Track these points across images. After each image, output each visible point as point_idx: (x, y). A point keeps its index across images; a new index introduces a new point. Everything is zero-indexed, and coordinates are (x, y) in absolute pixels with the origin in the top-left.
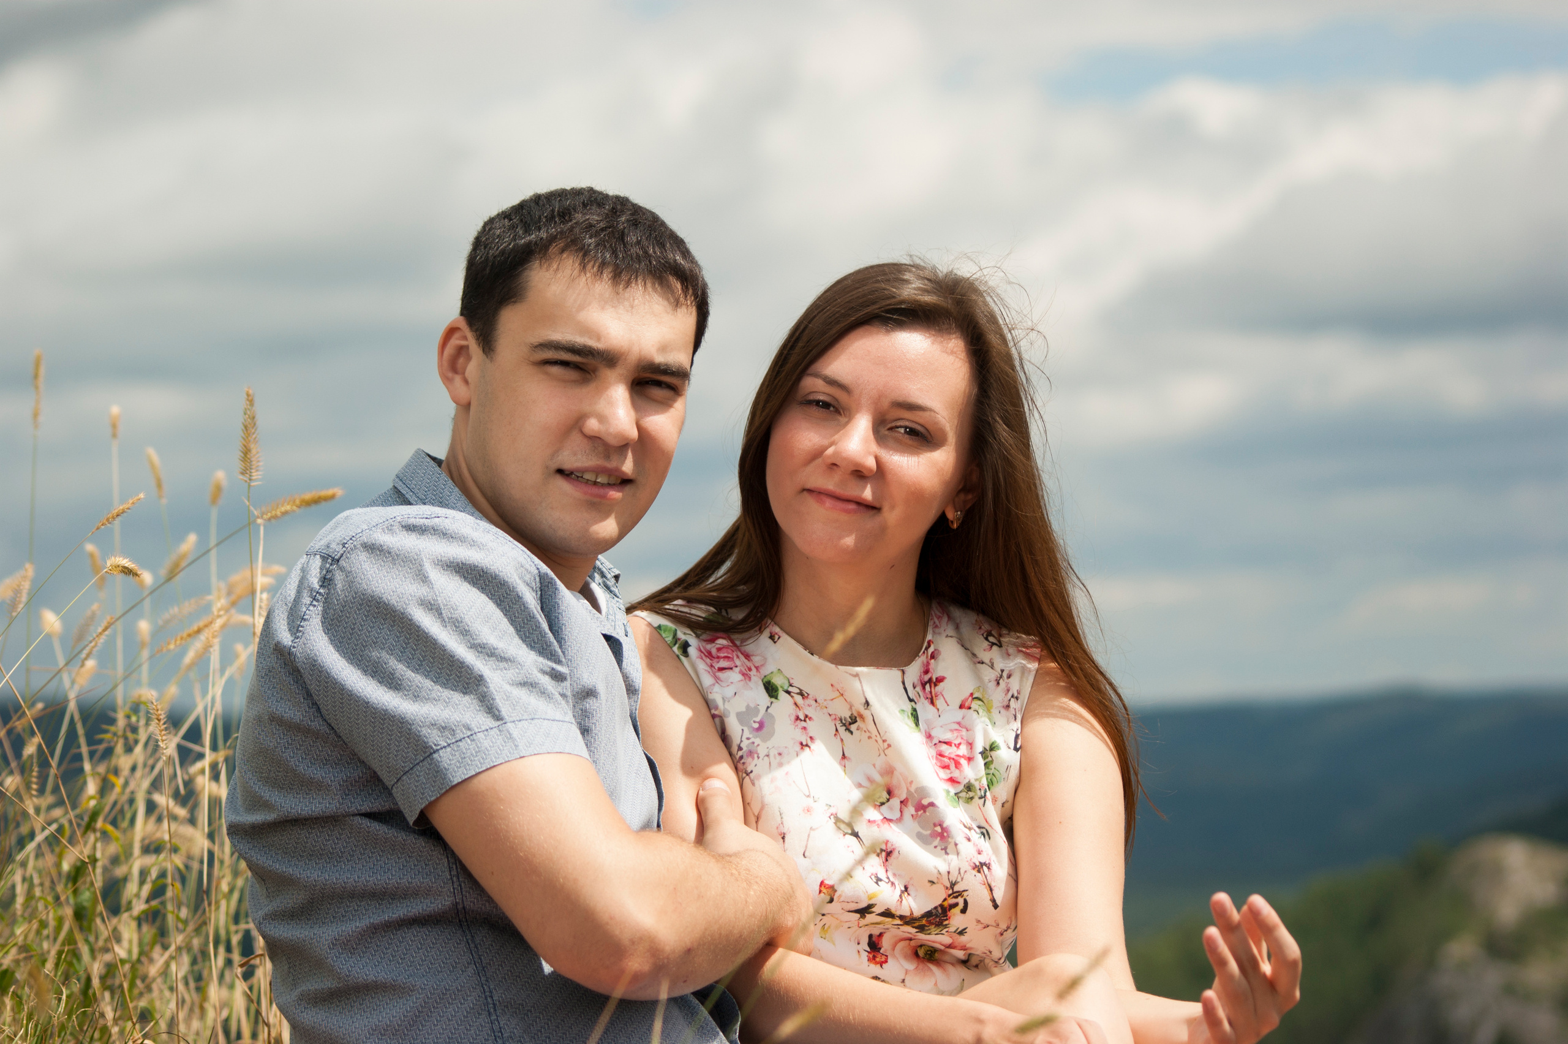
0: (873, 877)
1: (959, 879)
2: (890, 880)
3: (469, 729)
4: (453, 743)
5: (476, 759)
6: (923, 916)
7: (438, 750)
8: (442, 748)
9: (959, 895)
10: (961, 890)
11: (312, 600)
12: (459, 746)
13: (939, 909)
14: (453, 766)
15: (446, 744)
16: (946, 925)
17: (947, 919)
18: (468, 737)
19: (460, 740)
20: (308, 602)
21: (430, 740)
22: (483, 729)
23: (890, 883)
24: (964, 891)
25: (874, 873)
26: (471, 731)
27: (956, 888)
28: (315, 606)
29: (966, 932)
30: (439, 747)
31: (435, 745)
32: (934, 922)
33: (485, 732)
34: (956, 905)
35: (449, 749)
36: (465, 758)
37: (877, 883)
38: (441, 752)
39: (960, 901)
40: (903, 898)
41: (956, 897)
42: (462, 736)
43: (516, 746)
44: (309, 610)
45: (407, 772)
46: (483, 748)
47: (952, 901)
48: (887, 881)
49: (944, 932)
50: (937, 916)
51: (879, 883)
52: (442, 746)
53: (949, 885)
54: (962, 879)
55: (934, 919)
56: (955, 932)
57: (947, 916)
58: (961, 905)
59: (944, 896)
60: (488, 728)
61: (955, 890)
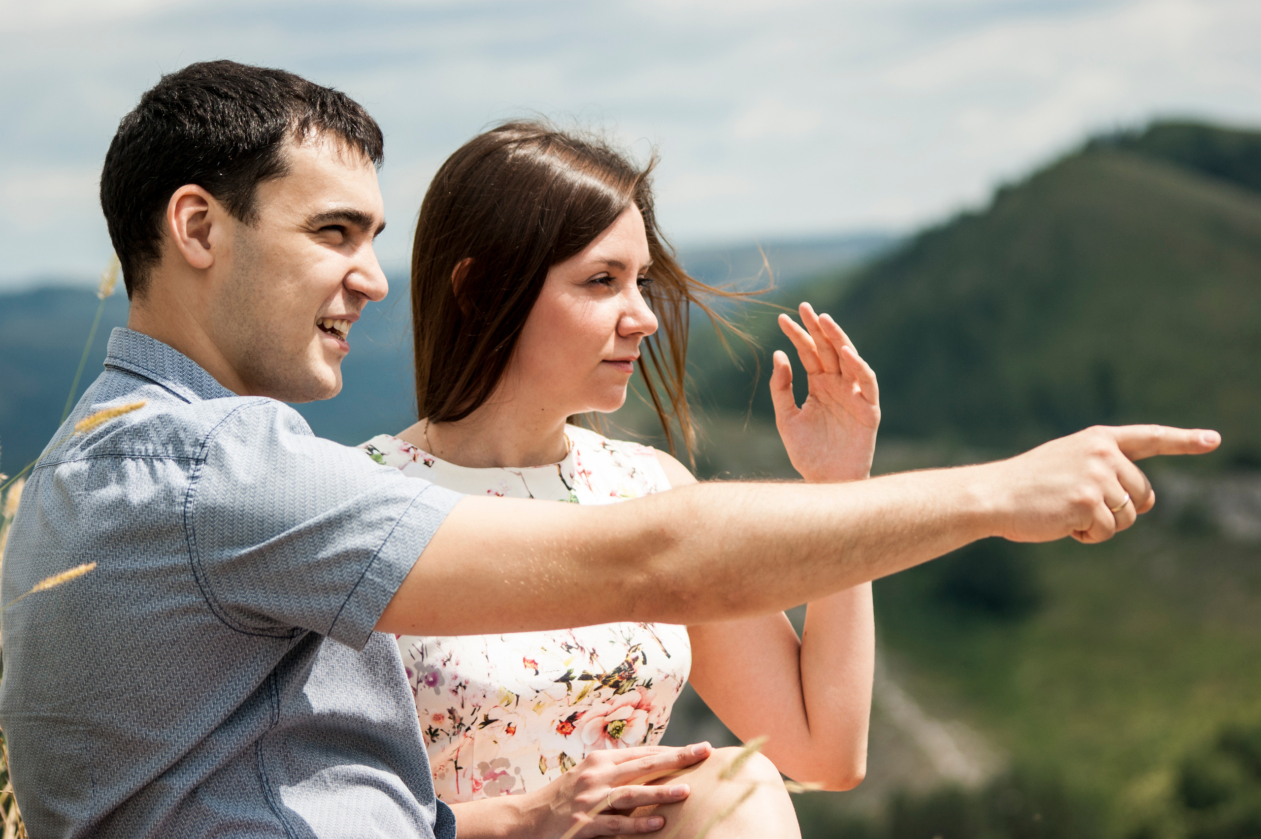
0: (564, 646)
1: (631, 636)
2: (579, 646)
3: (392, 520)
4: (388, 537)
5: (416, 538)
6: (614, 673)
7: (380, 549)
8: (382, 547)
9: (636, 649)
10: (636, 644)
11: (185, 497)
12: (394, 537)
13: (626, 664)
14: (401, 554)
15: (383, 542)
16: (635, 678)
17: (634, 673)
18: (396, 526)
19: (392, 532)
20: (183, 500)
21: (368, 546)
22: (403, 513)
23: (580, 648)
24: (639, 645)
25: (564, 643)
26: (395, 520)
27: (632, 643)
28: (191, 502)
29: (652, 684)
30: (379, 547)
31: (375, 547)
32: (625, 676)
33: (406, 515)
34: (637, 659)
35: (388, 544)
36: (406, 542)
37: (568, 651)
38: (383, 549)
39: (638, 653)
40: (593, 659)
41: (634, 651)
42: (391, 528)
43: (437, 510)
44: (188, 508)
45: (359, 582)
46: (415, 527)
47: (633, 655)
48: (577, 647)
49: (634, 687)
50: (626, 671)
51: (570, 650)
52: (381, 544)
53: (626, 643)
54: (634, 635)
55: (624, 674)
56: (643, 685)
57: (633, 669)
58: (641, 659)
59: (626, 652)
60: (405, 510)
61: (632, 646)
